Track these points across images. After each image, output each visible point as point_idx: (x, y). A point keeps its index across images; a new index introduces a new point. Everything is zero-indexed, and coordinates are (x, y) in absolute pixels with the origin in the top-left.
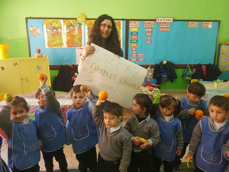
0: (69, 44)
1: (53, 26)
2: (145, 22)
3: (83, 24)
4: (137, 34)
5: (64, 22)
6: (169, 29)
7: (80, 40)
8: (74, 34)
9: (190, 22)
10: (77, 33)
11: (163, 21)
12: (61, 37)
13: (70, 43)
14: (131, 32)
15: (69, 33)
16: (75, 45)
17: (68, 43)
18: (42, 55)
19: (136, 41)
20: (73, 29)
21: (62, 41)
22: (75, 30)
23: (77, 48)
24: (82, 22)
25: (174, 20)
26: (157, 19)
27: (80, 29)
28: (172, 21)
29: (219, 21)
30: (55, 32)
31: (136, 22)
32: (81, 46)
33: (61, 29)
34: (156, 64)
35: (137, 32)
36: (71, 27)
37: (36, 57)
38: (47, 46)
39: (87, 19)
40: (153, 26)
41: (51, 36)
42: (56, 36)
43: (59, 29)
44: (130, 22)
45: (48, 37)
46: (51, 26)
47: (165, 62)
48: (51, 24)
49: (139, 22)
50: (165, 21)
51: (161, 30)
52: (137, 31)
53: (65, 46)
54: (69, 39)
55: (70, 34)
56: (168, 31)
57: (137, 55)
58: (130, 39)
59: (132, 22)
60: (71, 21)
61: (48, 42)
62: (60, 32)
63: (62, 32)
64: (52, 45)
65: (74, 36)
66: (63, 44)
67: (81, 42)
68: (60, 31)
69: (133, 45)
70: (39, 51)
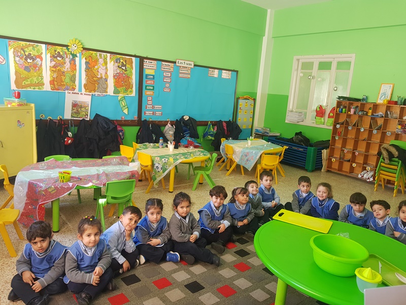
0: (54, 84)
1: (27, 53)
2: (163, 63)
3: (78, 55)
4: (154, 78)
5: (48, 49)
6: (189, 76)
7: (73, 79)
8: (63, 69)
9: (210, 70)
10: (67, 69)
11: (183, 65)
12: (41, 73)
13: (55, 83)
14: (146, 75)
15: (55, 67)
16: (63, 88)
17: (52, 82)
19: (152, 88)
20: (62, 61)
21: (42, 79)
22: (65, 63)
23: (66, 91)
24: (78, 52)
25: (195, 65)
26: (177, 62)
27: (72, 62)
28: (192, 66)
29: (237, 72)
30: (30, 64)
31: (153, 61)
32: (74, 89)
33: (42, 60)
34: (177, 120)
35: (153, 76)
36: (58, 58)
38: (13, 87)
39: (85, 49)
40: (172, 70)
41: (22, 70)
42: (32, 71)
43: (38, 59)
44: (145, 61)
46: (22, 52)
47: (186, 118)
48: (22, 49)
49: (155, 62)
50: (186, 66)
51: (181, 75)
52: (154, 74)
53: (47, 87)
54: (55, 76)
55: (56, 69)
56: (189, 78)
57: (153, 107)
58: (144, 85)
59: (148, 61)
60: (59, 49)
61: (16, 79)
62: (40, 65)
63: (43, 64)
64: (23, 84)
65: (64, 72)
66: (44, 85)
67: (74, 83)
68: (39, 63)
69: (149, 93)
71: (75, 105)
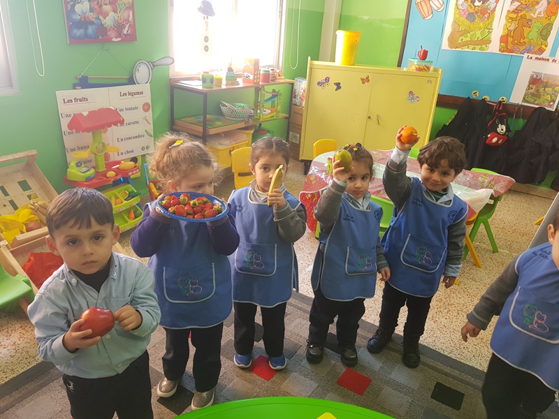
0: (507, 43)
7: (544, 33)
12: (491, 23)
13: (510, 39)
15: (516, 11)
16: (522, 48)
17: (504, 39)
18: (428, 64)
21: (490, 33)
23: (526, 55)
30: (478, 9)
32: (541, 51)
37: (413, 68)
38: (445, 45)
41: (463, 19)
42: (477, 19)
45: (455, 22)
53: (494, 47)
54: (512, 28)
61: (452, 33)
62: (492, 9)
63: (497, 8)
64: (460, 41)
65: (530, 20)
66: (489, 43)
67: (546, 39)
68: (492, 6)
70: (424, 55)
71: (535, 81)
